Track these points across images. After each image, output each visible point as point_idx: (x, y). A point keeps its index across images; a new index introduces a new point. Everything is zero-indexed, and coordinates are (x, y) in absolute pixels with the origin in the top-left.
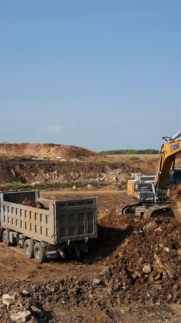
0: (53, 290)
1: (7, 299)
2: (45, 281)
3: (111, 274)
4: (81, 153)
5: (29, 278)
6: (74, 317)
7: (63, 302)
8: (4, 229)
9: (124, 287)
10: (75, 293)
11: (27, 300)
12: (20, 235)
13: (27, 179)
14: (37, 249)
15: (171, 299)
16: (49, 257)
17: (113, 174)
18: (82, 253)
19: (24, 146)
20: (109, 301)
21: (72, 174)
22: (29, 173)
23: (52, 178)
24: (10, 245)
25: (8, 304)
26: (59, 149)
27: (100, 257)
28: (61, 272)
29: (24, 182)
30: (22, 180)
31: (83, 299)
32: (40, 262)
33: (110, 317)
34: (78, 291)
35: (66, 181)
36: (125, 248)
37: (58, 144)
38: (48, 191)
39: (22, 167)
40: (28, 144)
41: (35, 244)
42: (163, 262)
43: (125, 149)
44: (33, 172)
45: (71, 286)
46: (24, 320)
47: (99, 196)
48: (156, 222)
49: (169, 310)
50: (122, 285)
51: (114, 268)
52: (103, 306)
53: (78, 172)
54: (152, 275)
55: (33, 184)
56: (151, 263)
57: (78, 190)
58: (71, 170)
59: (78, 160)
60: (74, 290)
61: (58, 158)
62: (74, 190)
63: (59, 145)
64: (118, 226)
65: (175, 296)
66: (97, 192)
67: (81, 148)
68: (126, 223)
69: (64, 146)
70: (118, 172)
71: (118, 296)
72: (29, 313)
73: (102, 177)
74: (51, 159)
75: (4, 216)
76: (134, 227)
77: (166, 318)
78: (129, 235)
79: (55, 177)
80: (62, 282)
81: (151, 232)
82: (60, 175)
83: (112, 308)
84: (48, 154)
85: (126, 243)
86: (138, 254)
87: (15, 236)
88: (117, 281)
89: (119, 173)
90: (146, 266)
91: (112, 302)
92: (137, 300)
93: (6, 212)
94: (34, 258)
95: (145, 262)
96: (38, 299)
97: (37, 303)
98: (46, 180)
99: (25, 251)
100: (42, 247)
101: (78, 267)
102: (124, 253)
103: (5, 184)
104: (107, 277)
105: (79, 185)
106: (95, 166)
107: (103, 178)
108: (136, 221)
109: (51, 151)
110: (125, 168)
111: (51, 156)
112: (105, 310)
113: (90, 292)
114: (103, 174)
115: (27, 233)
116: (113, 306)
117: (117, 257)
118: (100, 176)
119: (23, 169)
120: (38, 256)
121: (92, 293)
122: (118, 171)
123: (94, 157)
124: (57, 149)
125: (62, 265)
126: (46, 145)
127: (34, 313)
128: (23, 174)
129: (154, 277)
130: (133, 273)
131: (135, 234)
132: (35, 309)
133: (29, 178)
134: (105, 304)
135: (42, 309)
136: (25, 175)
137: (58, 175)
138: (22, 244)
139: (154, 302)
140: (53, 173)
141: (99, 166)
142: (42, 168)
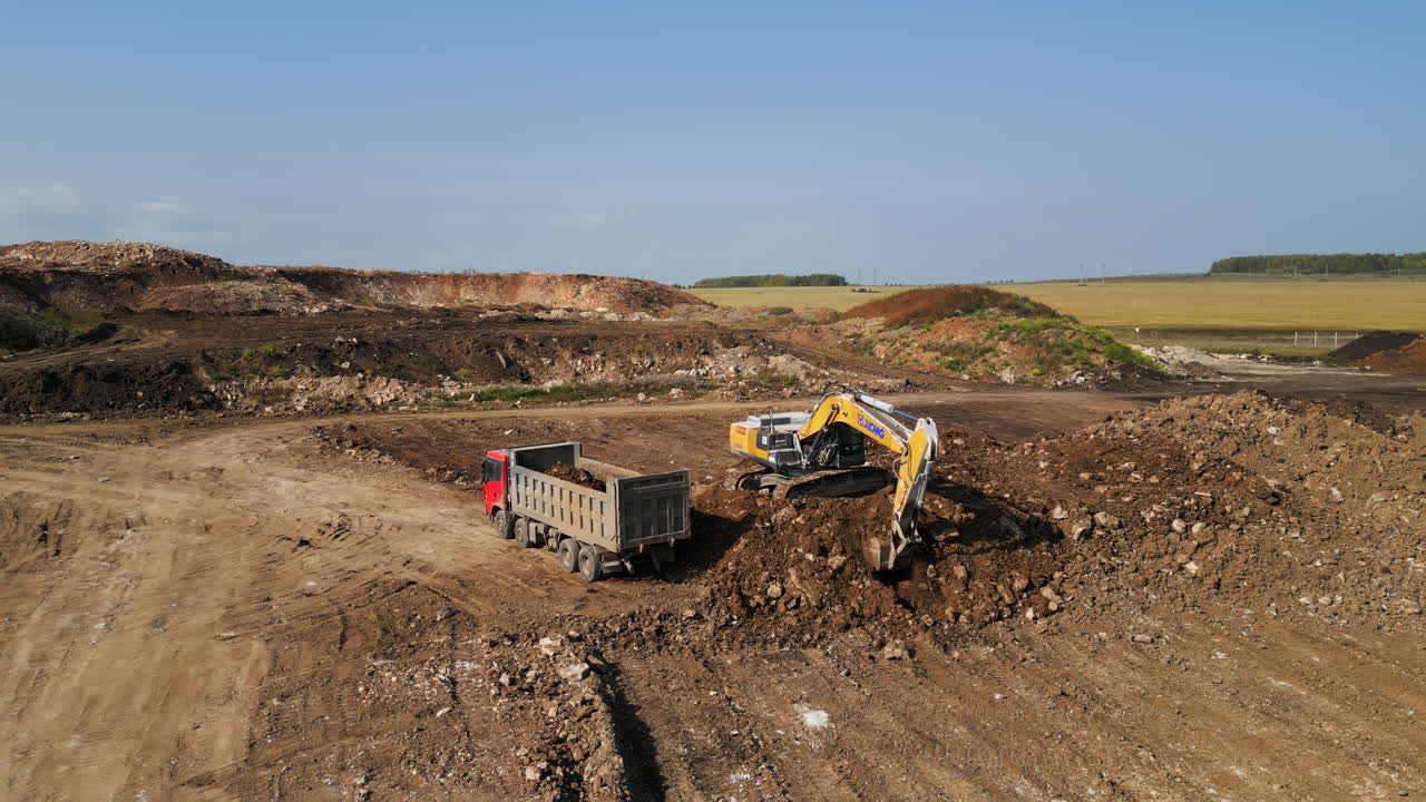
0: (617, 630)
1: (549, 646)
2: (603, 615)
3: (714, 601)
4: (655, 295)
5: (576, 609)
6: (654, 671)
7: (636, 648)
8: (517, 517)
9: (734, 623)
10: (654, 633)
11: (581, 647)
12: (551, 530)
13: (532, 371)
14: (585, 558)
15: (809, 641)
16: (605, 572)
17: (729, 359)
18: (664, 563)
19: (516, 280)
20: (708, 645)
21: (634, 361)
22: (537, 358)
23: (589, 368)
24: (530, 545)
25: (551, 654)
26: (602, 289)
27: (695, 571)
28: (628, 598)
29: (527, 379)
30: (521, 374)
31: (667, 643)
32: (590, 579)
33: (710, 671)
34: (659, 631)
35: (622, 379)
36: (739, 554)
37: (599, 275)
38: (582, 405)
39: (519, 342)
40: (527, 274)
41: (580, 548)
42: (802, 579)
43: (763, 273)
44: (546, 354)
45: (647, 623)
46: (580, 677)
47: (697, 418)
48: (795, 506)
49: (802, 659)
50: (732, 619)
51: (719, 590)
52: (697, 653)
53: (649, 355)
54: (782, 600)
55: (548, 385)
56: (782, 581)
57: (649, 403)
58: (634, 352)
59: (647, 316)
60: (653, 629)
61: (600, 309)
62: (642, 403)
63: (602, 278)
64: (729, 513)
65: (816, 637)
66: (693, 407)
67: (653, 282)
68: (742, 508)
69: (613, 280)
70: (740, 355)
71: (724, 637)
72: (586, 666)
73: (703, 367)
74: (583, 314)
75: (518, 494)
76: (756, 516)
77: (796, 671)
78: (747, 531)
79: (596, 368)
80: (632, 616)
81: (784, 525)
82: (607, 362)
83: (713, 657)
84: (575, 300)
85: (741, 546)
86: (760, 565)
87: (541, 531)
88: (723, 612)
89: (743, 357)
90: (774, 586)
91: (713, 648)
92: (755, 643)
93: (522, 485)
94: (578, 571)
95: (772, 579)
96: (595, 645)
97: (595, 651)
98: (577, 374)
99: (560, 558)
100: (593, 553)
101: (657, 589)
102: (738, 563)
103: (484, 385)
104: (707, 606)
105: (651, 389)
106: (688, 340)
107: (707, 368)
108: (760, 503)
109: (583, 292)
110: (756, 345)
111: (582, 305)
112: (701, 661)
113: (679, 631)
114: (707, 359)
115: (564, 528)
116: (715, 654)
117: (724, 570)
118: (700, 364)
119: (523, 349)
120: (587, 570)
121: (682, 632)
122: (741, 351)
123: (686, 306)
124: (597, 289)
125: (629, 586)
126: (569, 278)
127: (593, 667)
128: (524, 361)
129: (786, 604)
130: (750, 598)
131: (757, 529)
132: (594, 661)
133: (537, 370)
134: (702, 650)
135: (603, 660)
136: (527, 362)
137: (604, 362)
138: (555, 546)
139: (781, 646)
140: (593, 359)
141: (697, 342)
142: (566, 347)
